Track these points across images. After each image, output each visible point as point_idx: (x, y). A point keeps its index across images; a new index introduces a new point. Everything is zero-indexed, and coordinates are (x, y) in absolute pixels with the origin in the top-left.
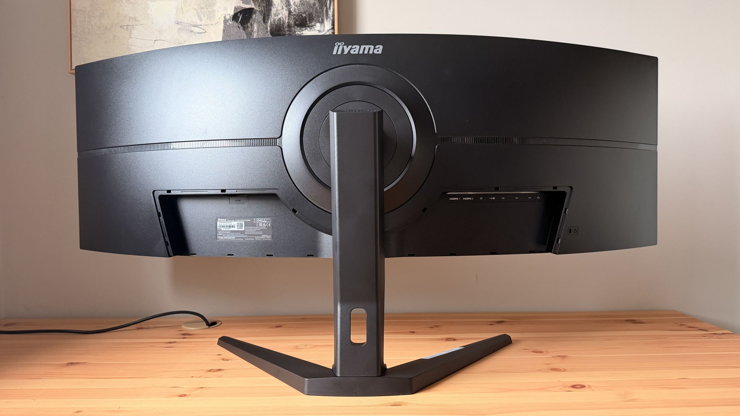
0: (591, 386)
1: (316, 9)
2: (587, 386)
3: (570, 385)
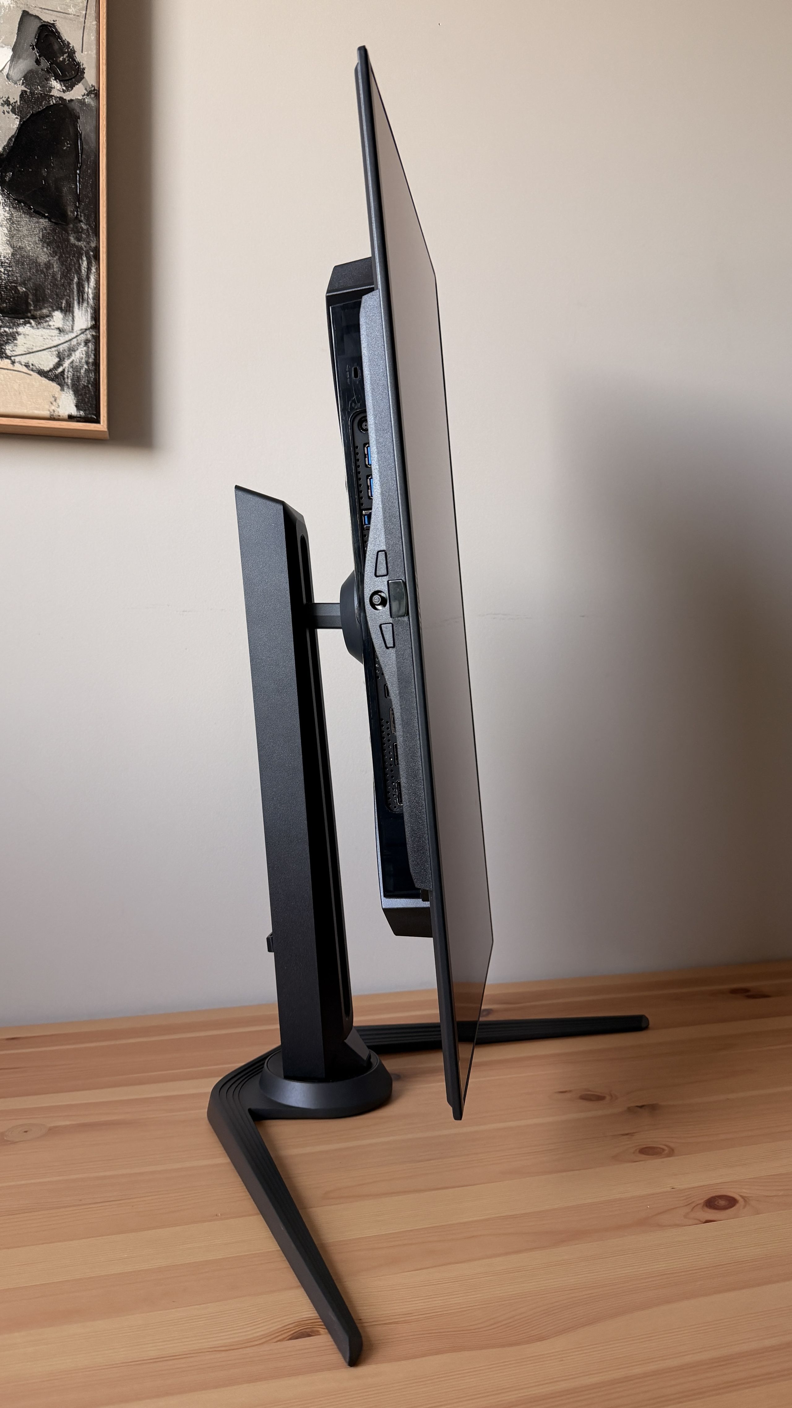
0: (746, 1197)
1: (54, 276)
2: (741, 1201)
3: (703, 1201)
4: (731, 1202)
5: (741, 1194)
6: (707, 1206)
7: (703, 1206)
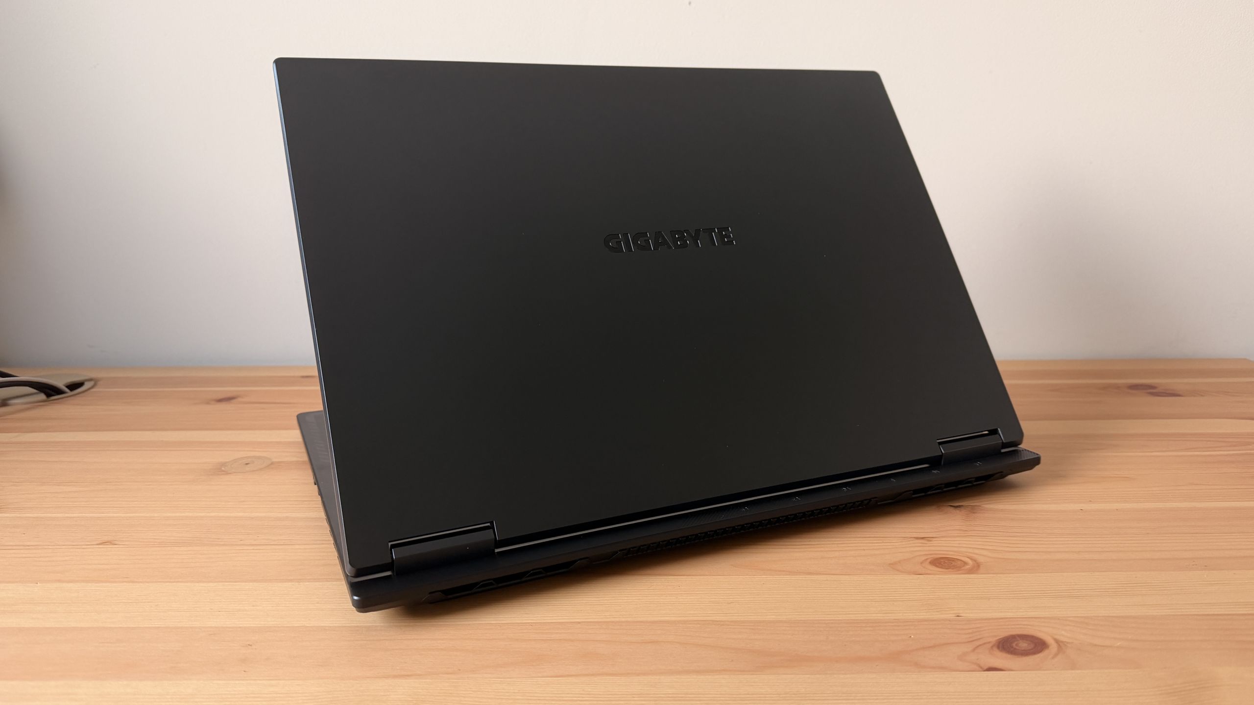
0: (1062, 642)
2: (1053, 647)
3: (994, 640)
4: (1037, 645)
5: (1057, 637)
6: (998, 648)
7: (992, 647)
